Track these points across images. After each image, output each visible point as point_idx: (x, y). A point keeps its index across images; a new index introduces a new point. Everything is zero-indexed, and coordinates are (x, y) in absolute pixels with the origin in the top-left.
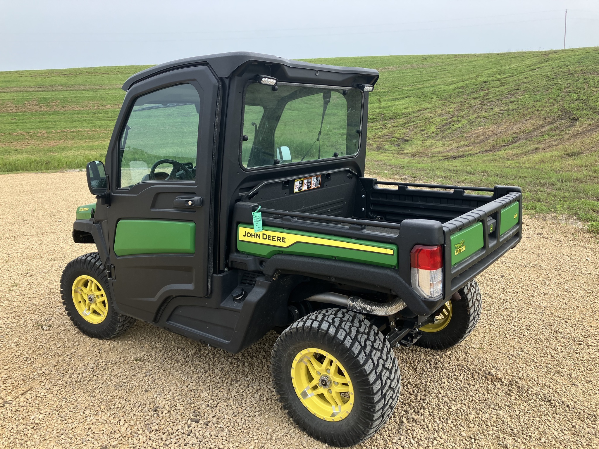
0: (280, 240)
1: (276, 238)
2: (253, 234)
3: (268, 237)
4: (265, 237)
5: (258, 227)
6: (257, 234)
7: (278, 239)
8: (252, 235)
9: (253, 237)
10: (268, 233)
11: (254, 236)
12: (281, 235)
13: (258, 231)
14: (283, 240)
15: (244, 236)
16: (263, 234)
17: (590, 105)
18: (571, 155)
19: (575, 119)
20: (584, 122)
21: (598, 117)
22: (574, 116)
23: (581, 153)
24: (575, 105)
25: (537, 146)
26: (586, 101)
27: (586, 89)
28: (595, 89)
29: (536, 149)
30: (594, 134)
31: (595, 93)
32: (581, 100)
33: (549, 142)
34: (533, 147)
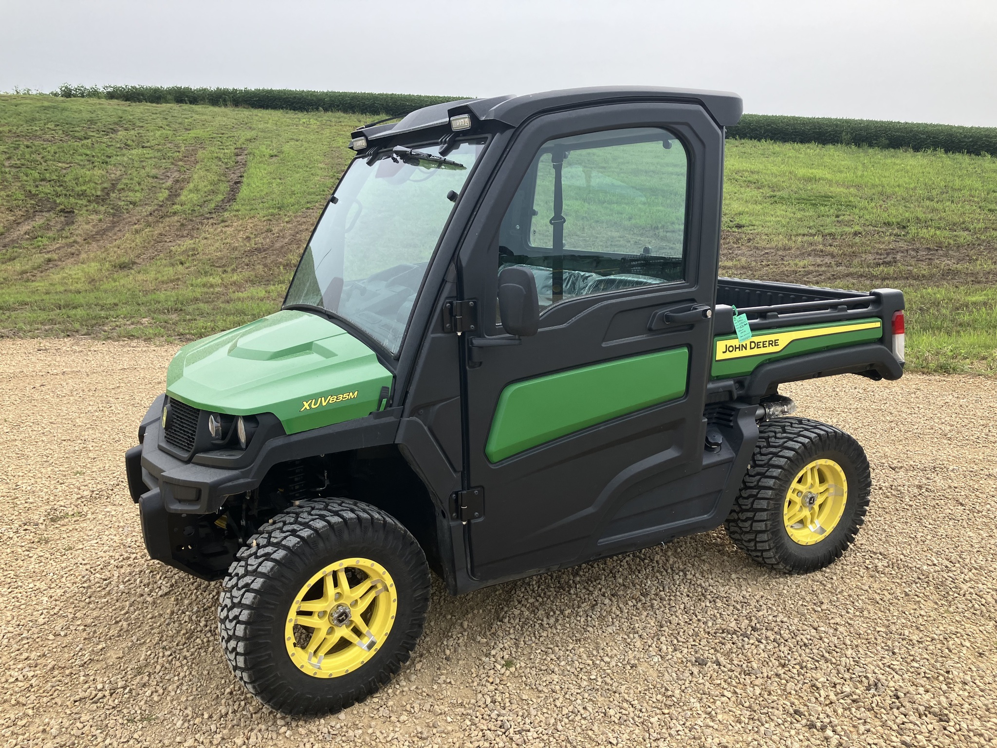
0: (772, 344)
1: (767, 343)
2: (737, 346)
3: (757, 345)
4: (753, 345)
5: (743, 334)
6: (742, 345)
7: (769, 344)
8: (736, 348)
9: (737, 350)
10: (757, 339)
11: (739, 348)
12: (773, 337)
13: (744, 340)
14: (775, 343)
15: (724, 352)
16: (751, 342)
17: (73, 190)
18: (123, 267)
19: (67, 212)
20: (87, 217)
21: (102, 209)
22: (62, 207)
23: (134, 263)
24: (46, 188)
25: (47, 256)
26: (60, 182)
27: (43, 163)
28: (60, 165)
29: (49, 260)
30: (119, 234)
31: (64, 171)
32: (50, 181)
33: (59, 249)
34: (38, 259)
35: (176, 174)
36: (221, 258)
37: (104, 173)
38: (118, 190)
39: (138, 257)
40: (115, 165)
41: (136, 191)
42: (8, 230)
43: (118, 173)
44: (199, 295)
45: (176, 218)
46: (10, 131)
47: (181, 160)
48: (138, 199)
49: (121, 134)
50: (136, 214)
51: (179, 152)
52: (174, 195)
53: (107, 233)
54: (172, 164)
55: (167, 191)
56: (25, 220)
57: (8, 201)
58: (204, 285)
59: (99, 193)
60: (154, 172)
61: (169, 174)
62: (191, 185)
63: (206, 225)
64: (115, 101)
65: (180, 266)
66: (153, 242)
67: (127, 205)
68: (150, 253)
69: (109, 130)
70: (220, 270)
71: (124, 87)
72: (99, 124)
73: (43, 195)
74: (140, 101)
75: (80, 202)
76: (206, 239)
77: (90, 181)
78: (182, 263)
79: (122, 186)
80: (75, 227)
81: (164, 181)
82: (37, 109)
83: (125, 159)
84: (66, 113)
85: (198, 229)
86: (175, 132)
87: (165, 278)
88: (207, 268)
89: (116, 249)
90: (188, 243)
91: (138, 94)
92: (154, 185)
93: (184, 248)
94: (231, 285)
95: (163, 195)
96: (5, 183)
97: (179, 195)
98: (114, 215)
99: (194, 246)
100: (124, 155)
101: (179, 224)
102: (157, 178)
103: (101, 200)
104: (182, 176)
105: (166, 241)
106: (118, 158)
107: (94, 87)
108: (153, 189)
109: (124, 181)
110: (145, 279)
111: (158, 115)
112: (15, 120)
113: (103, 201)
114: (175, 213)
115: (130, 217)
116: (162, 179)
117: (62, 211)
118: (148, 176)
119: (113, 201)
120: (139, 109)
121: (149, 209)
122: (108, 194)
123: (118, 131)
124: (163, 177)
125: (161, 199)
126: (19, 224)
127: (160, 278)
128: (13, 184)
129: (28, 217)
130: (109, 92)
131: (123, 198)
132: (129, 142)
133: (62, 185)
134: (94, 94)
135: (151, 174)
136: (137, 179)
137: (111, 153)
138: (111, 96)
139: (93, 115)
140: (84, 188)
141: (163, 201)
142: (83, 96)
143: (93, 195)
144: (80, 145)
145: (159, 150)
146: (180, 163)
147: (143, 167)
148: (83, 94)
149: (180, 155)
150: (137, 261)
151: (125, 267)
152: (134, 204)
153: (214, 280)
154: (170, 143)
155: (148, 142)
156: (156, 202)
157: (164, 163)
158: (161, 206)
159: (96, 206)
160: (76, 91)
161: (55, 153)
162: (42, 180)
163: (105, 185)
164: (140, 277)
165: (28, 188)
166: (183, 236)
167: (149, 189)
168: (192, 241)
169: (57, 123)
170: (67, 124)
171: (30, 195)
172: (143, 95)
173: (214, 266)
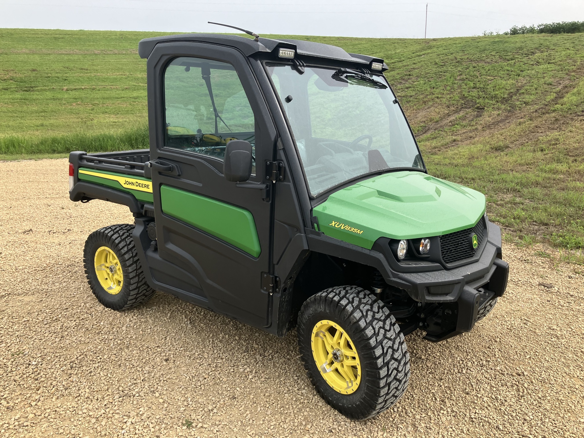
17: (490, 94)
18: (498, 149)
19: (480, 109)
20: (491, 112)
21: (503, 107)
22: (478, 105)
23: (507, 147)
24: (475, 93)
25: (454, 138)
26: (484, 90)
27: (479, 77)
28: (489, 77)
29: (455, 141)
30: (507, 125)
31: (490, 82)
32: (478, 88)
33: (464, 133)
34: (449, 138)
35: (567, 82)
36: (577, 149)
37: (514, 82)
38: (520, 94)
39: (512, 143)
40: (524, 77)
41: (531, 95)
42: (442, 119)
43: (525, 82)
44: (540, 180)
45: (553, 114)
46: (468, 58)
47: (574, 71)
48: (530, 100)
49: (538, 54)
50: (525, 111)
51: (575, 65)
52: (560, 96)
53: (499, 124)
54: (567, 74)
55: (555, 94)
56: (454, 113)
57: (449, 101)
58: (551, 171)
59: (506, 96)
60: (550, 80)
61: (561, 82)
62: (575, 90)
63: (576, 121)
64: (543, 34)
65: (540, 153)
66: (528, 132)
67: (521, 104)
68: (523, 140)
69: (530, 53)
70: (572, 159)
71: (552, 24)
72: (525, 50)
73: (470, 97)
74: (560, 32)
75: (491, 102)
76: (571, 132)
77: (503, 88)
78: (542, 150)
79: (523, 91)
80: (481, 118)
81: (556, 87)
82: (490, 43)
83: (533, 72)
84: (506, 45)
85: (568, 123)
86: (577, 52)
87: (523, 161)
88: (561, 156)
89: (499, 136)
90: (555, 134)
91: (560, 28)
92: (547, 90)
93: (549, 138)
94: (575, 173)
95: (551, 97)
96: (452, 90)
97: (563, 97)
98: (509, 111)
99: (558, 137)
100: (533, 69)
101: (554, 119)
102: (551, 85)
103: (504, 101)
104: (571, 83)
105: (538, 132)
106: (528, 72)
107: (532, 26)
108: (545, 93)
109: (526, 87)
110: (508, 160)
111: (568, 41)
112: (473, 51)
113: (506, 101)
114: (554, 111)
115: (520, 113)
116: (555, 85)
117: (478, 108)
118: (545, 84)
119: (514, 101)
120: (557, 38)
121: (536, 107)
122: (511, 97)
123: (536, 53)
124: (556, 84)
125: (548, 100)
126: (449, 115)
127: (519, 161)
128: (456, 91)
129: (456, 112)
130: (542, 29)
131: (520, 100)
132: (540, 61)
133: (484, 91)
134: (532, 31)
135: (547, 82)
136: (536, 86)
137: (525, 68)
138: (542, 31)
139: (523, 44)
140: (497, 93)
141: (549, 102)
142: (523, 33)
143: (501, 97)
144: (506, 64)
145: (560, 65)
146: (573, 74)
147: (544, 78)
148: (524, 31)
149: (574, 68)
150: (511, 146)
151: (499, 149)
152: (526, 103)
153: (562, 167)
154: (570, 59)
155: (554, 59)
156: (543, 102)
157: (561, 74)
158: (546, 105)
159: (500, 105)
160: (520, 31)
161: (489, 70)
162: (474, 88)
163: (512, 91)
164: (505, 159)
165: (464, 93)
166: (553, 129)
167: (542, 93)
168: (559, 133)
169: (498, 51)
170: (504, 51)
171: (463, 97)
172: (563, 28)
173: (568, 155)
